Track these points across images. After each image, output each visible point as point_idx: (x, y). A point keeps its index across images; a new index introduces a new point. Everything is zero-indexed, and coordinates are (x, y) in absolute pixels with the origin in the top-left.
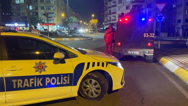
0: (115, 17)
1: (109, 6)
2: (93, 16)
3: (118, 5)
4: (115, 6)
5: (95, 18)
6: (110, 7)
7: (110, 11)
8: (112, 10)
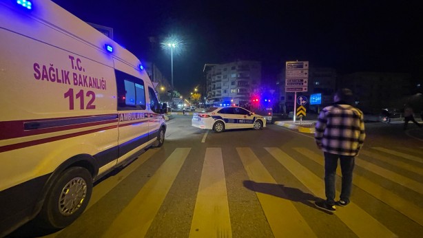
0: (220, 92)
1: (213, 80)
2: (196, 90)
3: (223, 80)
4: (220, 81)
5: (198, 92)
6: (215, 82)
7: (215, 85)
8: (217, 84)
